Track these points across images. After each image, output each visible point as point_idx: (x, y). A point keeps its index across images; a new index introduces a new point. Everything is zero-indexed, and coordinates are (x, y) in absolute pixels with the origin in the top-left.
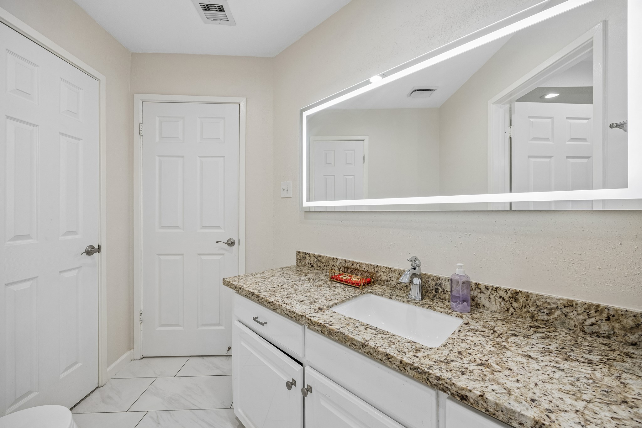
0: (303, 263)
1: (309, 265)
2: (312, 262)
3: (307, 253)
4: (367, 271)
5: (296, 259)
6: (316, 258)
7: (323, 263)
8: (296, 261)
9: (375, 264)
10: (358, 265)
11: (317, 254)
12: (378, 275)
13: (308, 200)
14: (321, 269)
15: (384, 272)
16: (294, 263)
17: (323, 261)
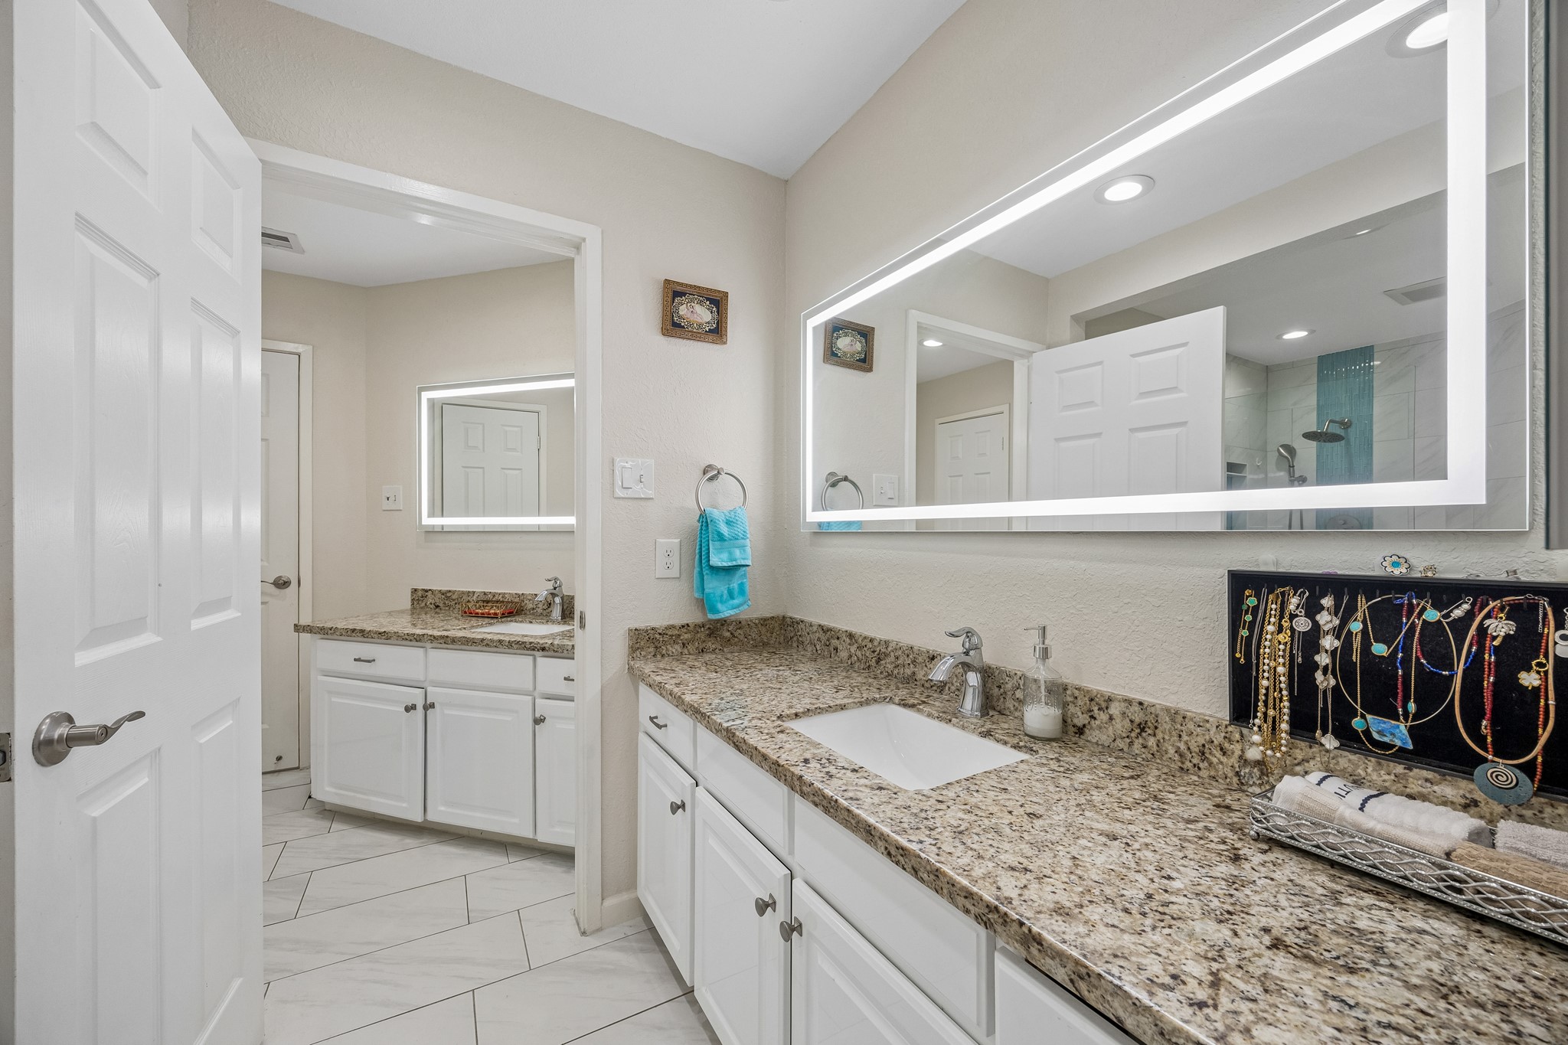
0: (423, 604)
1: (432, 606)
2: (437, 601)
3: (430, 590)
4: (512, 602)
5: (410, 600)
6: (443, 594)
7: (454, 600)
8: (410, 604)
9: (521, 593)
10: (501, 596)
11: (444, 588)
12: (523, 604)
13: (431, 514)
14: (451, 609)
15: (530, 600)
16: (408, 605)
17: (454, 597)
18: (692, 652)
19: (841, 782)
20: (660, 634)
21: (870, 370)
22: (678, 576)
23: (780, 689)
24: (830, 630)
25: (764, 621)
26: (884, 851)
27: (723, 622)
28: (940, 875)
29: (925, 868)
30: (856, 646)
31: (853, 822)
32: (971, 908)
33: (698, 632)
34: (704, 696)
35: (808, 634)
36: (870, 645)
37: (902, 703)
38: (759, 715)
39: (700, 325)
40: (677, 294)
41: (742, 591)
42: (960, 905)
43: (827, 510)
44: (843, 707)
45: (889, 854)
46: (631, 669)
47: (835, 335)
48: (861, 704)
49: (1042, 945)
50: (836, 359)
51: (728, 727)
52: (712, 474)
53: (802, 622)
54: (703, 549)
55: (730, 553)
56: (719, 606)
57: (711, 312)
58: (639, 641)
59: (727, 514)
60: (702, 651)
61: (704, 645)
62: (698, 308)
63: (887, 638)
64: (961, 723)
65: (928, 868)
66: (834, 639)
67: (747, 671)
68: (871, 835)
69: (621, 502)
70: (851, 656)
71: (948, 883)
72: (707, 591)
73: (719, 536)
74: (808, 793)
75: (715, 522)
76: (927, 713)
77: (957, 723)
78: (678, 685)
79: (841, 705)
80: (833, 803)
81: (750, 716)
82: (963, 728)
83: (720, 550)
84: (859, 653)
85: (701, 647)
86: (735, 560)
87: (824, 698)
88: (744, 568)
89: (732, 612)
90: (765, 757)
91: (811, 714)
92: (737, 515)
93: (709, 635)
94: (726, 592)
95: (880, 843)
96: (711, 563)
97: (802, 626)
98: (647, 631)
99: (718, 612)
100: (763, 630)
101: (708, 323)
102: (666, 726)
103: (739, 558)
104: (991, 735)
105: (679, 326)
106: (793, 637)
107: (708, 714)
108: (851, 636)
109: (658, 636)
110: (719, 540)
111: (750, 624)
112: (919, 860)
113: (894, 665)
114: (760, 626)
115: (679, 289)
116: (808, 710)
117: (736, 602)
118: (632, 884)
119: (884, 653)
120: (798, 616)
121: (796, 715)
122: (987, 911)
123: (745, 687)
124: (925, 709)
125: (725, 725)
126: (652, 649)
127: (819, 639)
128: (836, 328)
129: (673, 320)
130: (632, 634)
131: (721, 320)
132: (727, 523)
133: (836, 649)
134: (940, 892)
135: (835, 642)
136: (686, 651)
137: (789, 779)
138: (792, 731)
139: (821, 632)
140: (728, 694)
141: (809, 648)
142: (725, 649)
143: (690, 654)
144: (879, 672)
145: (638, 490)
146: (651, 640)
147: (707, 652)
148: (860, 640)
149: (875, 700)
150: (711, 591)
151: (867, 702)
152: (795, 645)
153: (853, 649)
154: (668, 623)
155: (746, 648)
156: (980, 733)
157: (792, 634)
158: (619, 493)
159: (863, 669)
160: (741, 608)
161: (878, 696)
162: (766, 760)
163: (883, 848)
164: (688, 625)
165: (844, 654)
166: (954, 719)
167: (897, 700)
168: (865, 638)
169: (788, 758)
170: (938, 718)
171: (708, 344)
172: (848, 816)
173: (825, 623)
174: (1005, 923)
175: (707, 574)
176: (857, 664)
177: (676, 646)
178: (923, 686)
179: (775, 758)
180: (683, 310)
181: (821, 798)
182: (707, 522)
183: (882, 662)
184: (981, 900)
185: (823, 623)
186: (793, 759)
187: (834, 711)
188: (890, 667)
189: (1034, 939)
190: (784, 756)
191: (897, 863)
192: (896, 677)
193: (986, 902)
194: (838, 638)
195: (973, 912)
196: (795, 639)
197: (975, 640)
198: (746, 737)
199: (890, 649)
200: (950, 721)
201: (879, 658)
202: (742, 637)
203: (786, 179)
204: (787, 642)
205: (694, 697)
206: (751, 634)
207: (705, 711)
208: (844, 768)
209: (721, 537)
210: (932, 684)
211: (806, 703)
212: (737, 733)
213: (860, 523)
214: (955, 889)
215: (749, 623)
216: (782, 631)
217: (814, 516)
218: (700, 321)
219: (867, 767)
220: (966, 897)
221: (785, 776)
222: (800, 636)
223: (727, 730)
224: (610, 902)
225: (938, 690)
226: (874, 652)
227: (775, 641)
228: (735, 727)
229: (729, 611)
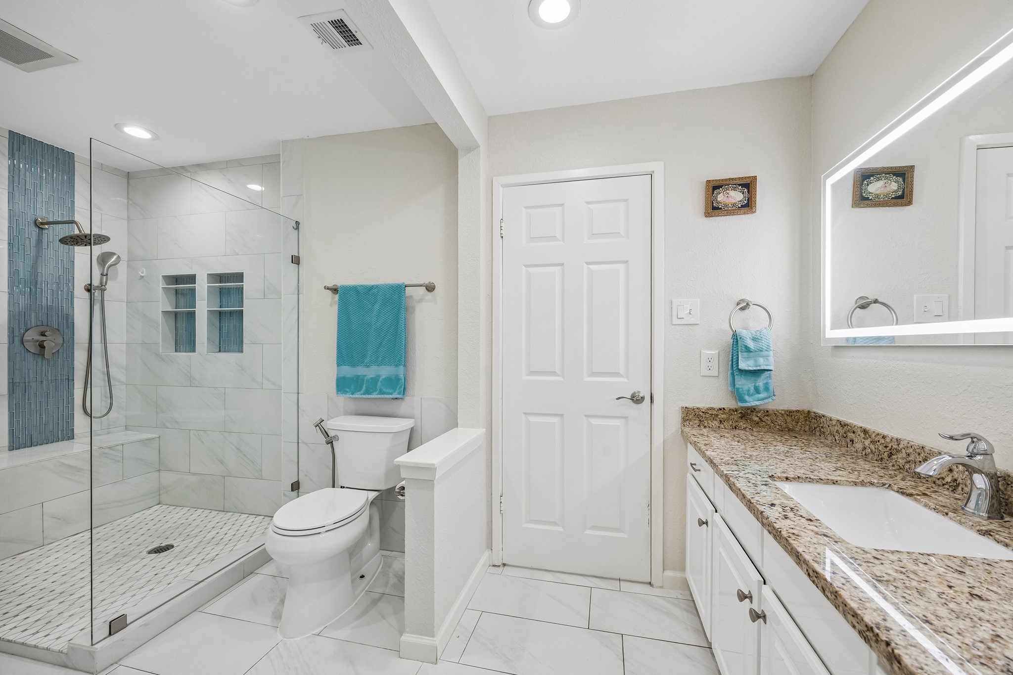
18: (727, 427)
19: (793, 523)
20: (703, 412)
21: (910, 203)
22: (717, 375)
23: (783, 460)
24: (847, 425)
25: (790, 413)
26: (806, 572)
27: (753, 410)
28: (838, 596)
29: (829, 589)
30: (869, 440)
31: (789, 548)
32: (856, 625)
33: (732, 414)
34: (721, 454)
35: (829, 426)
36: (882, 441)
37: (900, 491)
38: (753, 472)
39: (734, 205)
40: (715, 188)
41: (767, 389)
42: (850, 621)
43: (853, 327)
44: (835, 483)
45: (809, 575)
46: (682, 432)
47: (865, 182)
48: (856, 484)
49: (900, 664)
50: (866, 202)
51: (726, 474)
52: (744, 306)
53: (823, 416)
54: (734, 358)
55: (756, 361)
56: (747, 398)
57: (743, 193)
58: (688, 415)
59: (754, 333)
60: (735, 428)
61: (737, 424)
62: (732, 193)
63: (899, 437)
64: (958, 518)
65: (831, 589)
66: (850, 433)
67: (763, 445)
68: (799, 559)
69: (677, 327)
70: (865, 448)
71: (843, 603)
72: (737, 386)
73: (746, 349)
74: (766, 523)
75: (743, 339)
76: (923, 503)
77: (954, 517)
78: (706, 445)
79: (832, 480)
80: (779, 533)
81: (747, 471)
82: (960, 523)
83: (748, 358)
84: (872, 447)
85: (734, 425)
86: (759, 366)
87: (819, 472)
88: (769, 372)
89: (758, 403)
90: (744, 496)
91: (801, 480)
92: (762, 333)
93: (741, 418)
94: (753, 388)
95: (804, 566)
96: (740, 367)
97: (823, 419)
98: (694, 409)
99: (746, 401)
100: (789, 419)
101: (741, 201)
102: (699, 470)
103: (762, 364)
104: (990, 535)
105: (718, 208)
106: (816, 428)
107: (717, 464)
108: (865, 431)
109: (701, 414)
110: (747, 352)
111: (776, 414)
112: (826, 582)
113: (905, 461)
114: (785, 416)
115: (717, 184)
116: (799, 477)
117: (761, 396)
118: (683, 569)
119: (896, 449)
120: (820, 412)
121: (787, 478)
122: (865, 629)
123: (755, 454)
124: (922, 500)
125: (725, 472)
126: (697, 422)
127: (837, 431)
128: (865, 176)
129: (713, 205)
130: (683, 410)
131: (751, 197)
132: (753, 340)
133: (852, 441)
134: (838, 608)
135: (851, 435)
136: (722, 426)
137: (756, 513)
138: (774, 486)
139: (839, 426)
140: (739, 456)
141: (830, 438)
142: (754, 429)
143: (725, 429)
144: (891, 464)
145: (689, 320)
146: (697, 416)
147: (739, 429)
148: (873, 435)
149: (872, 484)
150: (740, 387)
151: (863, 484)
152: (818, 434)
153: (867, 442)
154: (709, 406)
155: (773, 430)
156: (978, 531)
157: (816, 426)
158: (676, 321)
159: (876, 460)
160: (766, 401)
161: (876, 481)
162: (744, 498)
163: (805, 570)
164: (724, 408)
165: (859, 446)
166: (950, 513)
167: (895, 488)
168: (878, 434)
169: (760, 500)
170: (935, 509)
171: (741, 216)
172: (787, 543)
173: (844, 419)
174: (877, 641)
175: (737, 375)
176: (871, 456)
177: (715, 422)
178: (934, 483)
179: (749, 497)
180: (721, 198)
181: (772, 528)
182: (737, 339)
183: (894, 457)
184: (862, 620)
185: (841, 419)
186: (763, 501)
187: (824, 484)
188: (902, 462)
189: (896, 658)
190: (757, 498)
191: (813, 582)
192: (907, 471)
193: (865, 622)
194: (854, 432)
195: (857, 628)
196: (818, 429)
197: (982, 446)
198: (736, 482)
199: (901, 446)
200: (947, 514)
201: (891, 453)
202: (769, 423)
203: (811, 74)
204: (812, 431)
205: (713, 453)
206: (778, 421)
207: (716, 462)
208: (801, 516)
209: (748, 350)
210: (944, 482)
211: (800, 472)
212: (731, 479)
213: (893, 338)
214: (846, 608)
215: (776, 412)
216: (808, 422)
217: (833, 334)
218: (734, 201)
219: (822, 520)
220: (853, 616)
221: (754, 510)
222: (822, 427)
223: (726, 476)
224: (668, 573)
225: (951, 489)
226: (886, 447)
227: (801, 429)
228: (731, 475)
229: (755, 402)
